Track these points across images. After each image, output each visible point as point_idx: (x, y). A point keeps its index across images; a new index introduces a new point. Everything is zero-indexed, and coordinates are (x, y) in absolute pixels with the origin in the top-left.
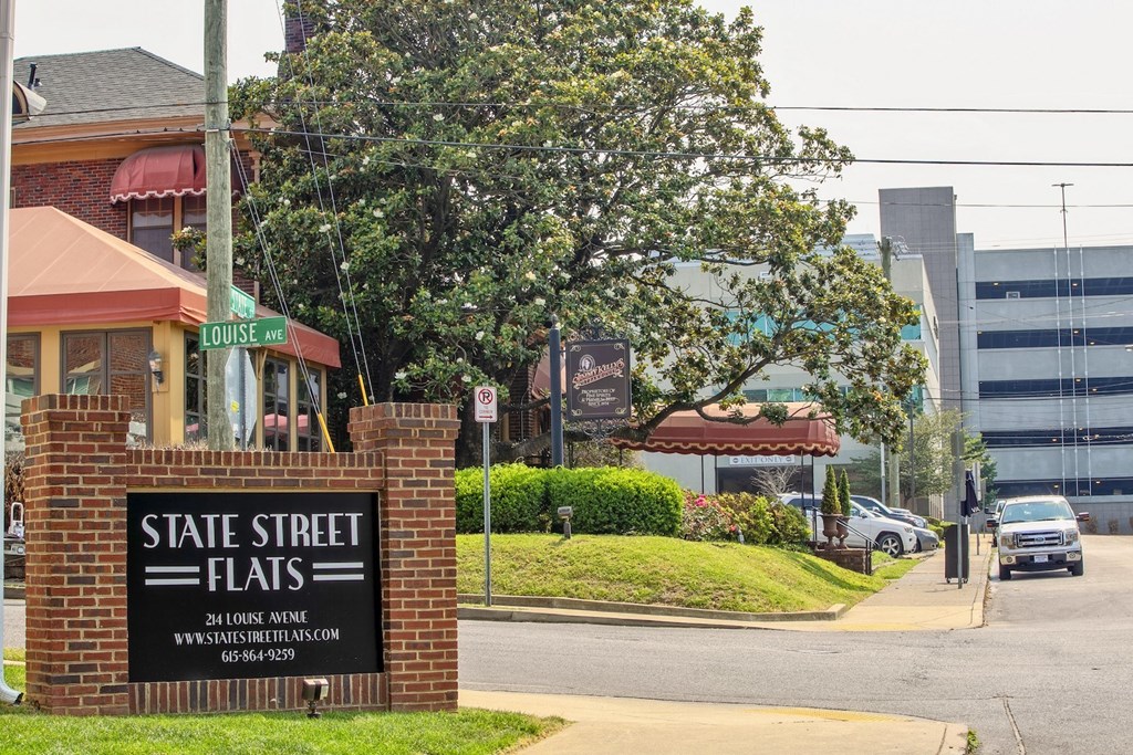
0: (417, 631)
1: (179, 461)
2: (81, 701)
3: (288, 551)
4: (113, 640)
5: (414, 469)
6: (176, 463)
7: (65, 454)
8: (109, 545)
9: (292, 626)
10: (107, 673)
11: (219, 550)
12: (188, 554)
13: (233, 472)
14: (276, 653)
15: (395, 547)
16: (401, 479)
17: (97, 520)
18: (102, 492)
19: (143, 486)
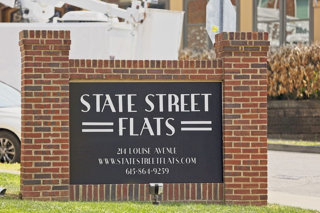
0: (242, 160)
1: (100, 65)
2: (41, 194)
3: (166, 114)
4: (60, 161)
5: (241, 69)
6: (99, 67)
7: (33, 62)
8: (59, 111)
9: (167, 155)
10: (57, 179)
11: (125, 113)
12: (107, 115)
13: (132, 71)
14: (158, 170)
15: (229, 112)
16: (233, 75)
17: (52, 97)
18: (55, 82)
19: (80, 79)
